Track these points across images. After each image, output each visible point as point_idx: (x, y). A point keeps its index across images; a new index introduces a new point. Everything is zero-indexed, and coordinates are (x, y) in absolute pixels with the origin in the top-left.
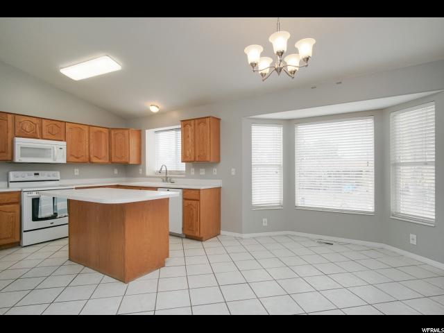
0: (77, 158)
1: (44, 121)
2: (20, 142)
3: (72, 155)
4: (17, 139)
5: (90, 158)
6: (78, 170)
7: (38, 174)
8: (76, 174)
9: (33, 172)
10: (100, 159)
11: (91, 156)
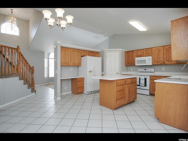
0: (158, 62)
1: (144, 50)
2: (137, 59)
3: (155, 61)
4: (136, 58)
5: (164, 62)
6: (164, 68)
7: (146, 70)
8: (163, 70)
9: (144, 69)
10: (170, 62)
11: (165, 61)
